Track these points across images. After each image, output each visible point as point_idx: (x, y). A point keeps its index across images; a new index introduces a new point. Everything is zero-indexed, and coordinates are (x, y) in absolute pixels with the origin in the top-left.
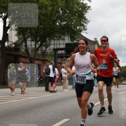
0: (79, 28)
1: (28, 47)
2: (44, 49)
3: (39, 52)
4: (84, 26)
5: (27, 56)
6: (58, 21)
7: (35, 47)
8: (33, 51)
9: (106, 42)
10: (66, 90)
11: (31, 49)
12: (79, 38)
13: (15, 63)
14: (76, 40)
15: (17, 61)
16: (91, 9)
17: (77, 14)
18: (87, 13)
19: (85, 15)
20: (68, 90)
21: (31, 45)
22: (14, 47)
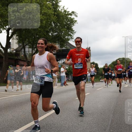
0: (67, 38)
1: (26, 52)
4: (71, 35)
5: (25, 60)
6: (50, 32)
7: (32, 52)
8: (30, 56)
9: (80, 43)
10: (56, 87)
11: (28, 54)
12: (67, 46)
14: (64, 47)
16: (77, 23)
17: (66, 27)
18: (73, 26)
19: (72, 28)
20: (57, 87)
21: (29, 51)
22: (15, 53)
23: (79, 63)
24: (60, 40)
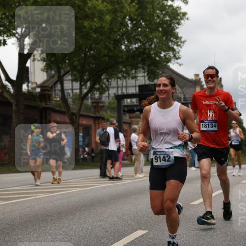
0: (165, 55)
1: (66, 92)
2: (97, 95)
3: (89, 102)
4: (173, 50)
5: (64, 110)
6: (123, 42)
7: (81, 92)
8: (76, 100)
9: (215, 79)
10: (141, 176)
11: (71, 96)
13: (41, 123)
15: (46, 119)
16: (188, 19)
17: (161, 29)
18: (179, 26)
19: (177, 31)
20: (144, 174)
21: (72, 89)
22: (39, 92)
23: (211, 119)
24: (148, 63)
